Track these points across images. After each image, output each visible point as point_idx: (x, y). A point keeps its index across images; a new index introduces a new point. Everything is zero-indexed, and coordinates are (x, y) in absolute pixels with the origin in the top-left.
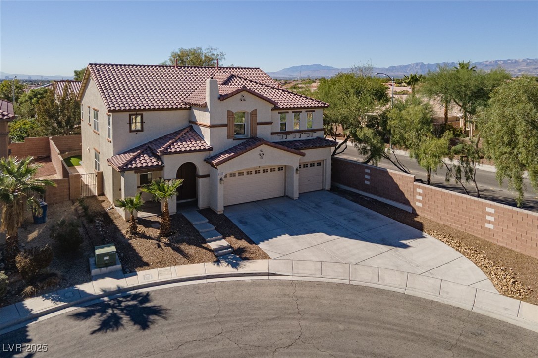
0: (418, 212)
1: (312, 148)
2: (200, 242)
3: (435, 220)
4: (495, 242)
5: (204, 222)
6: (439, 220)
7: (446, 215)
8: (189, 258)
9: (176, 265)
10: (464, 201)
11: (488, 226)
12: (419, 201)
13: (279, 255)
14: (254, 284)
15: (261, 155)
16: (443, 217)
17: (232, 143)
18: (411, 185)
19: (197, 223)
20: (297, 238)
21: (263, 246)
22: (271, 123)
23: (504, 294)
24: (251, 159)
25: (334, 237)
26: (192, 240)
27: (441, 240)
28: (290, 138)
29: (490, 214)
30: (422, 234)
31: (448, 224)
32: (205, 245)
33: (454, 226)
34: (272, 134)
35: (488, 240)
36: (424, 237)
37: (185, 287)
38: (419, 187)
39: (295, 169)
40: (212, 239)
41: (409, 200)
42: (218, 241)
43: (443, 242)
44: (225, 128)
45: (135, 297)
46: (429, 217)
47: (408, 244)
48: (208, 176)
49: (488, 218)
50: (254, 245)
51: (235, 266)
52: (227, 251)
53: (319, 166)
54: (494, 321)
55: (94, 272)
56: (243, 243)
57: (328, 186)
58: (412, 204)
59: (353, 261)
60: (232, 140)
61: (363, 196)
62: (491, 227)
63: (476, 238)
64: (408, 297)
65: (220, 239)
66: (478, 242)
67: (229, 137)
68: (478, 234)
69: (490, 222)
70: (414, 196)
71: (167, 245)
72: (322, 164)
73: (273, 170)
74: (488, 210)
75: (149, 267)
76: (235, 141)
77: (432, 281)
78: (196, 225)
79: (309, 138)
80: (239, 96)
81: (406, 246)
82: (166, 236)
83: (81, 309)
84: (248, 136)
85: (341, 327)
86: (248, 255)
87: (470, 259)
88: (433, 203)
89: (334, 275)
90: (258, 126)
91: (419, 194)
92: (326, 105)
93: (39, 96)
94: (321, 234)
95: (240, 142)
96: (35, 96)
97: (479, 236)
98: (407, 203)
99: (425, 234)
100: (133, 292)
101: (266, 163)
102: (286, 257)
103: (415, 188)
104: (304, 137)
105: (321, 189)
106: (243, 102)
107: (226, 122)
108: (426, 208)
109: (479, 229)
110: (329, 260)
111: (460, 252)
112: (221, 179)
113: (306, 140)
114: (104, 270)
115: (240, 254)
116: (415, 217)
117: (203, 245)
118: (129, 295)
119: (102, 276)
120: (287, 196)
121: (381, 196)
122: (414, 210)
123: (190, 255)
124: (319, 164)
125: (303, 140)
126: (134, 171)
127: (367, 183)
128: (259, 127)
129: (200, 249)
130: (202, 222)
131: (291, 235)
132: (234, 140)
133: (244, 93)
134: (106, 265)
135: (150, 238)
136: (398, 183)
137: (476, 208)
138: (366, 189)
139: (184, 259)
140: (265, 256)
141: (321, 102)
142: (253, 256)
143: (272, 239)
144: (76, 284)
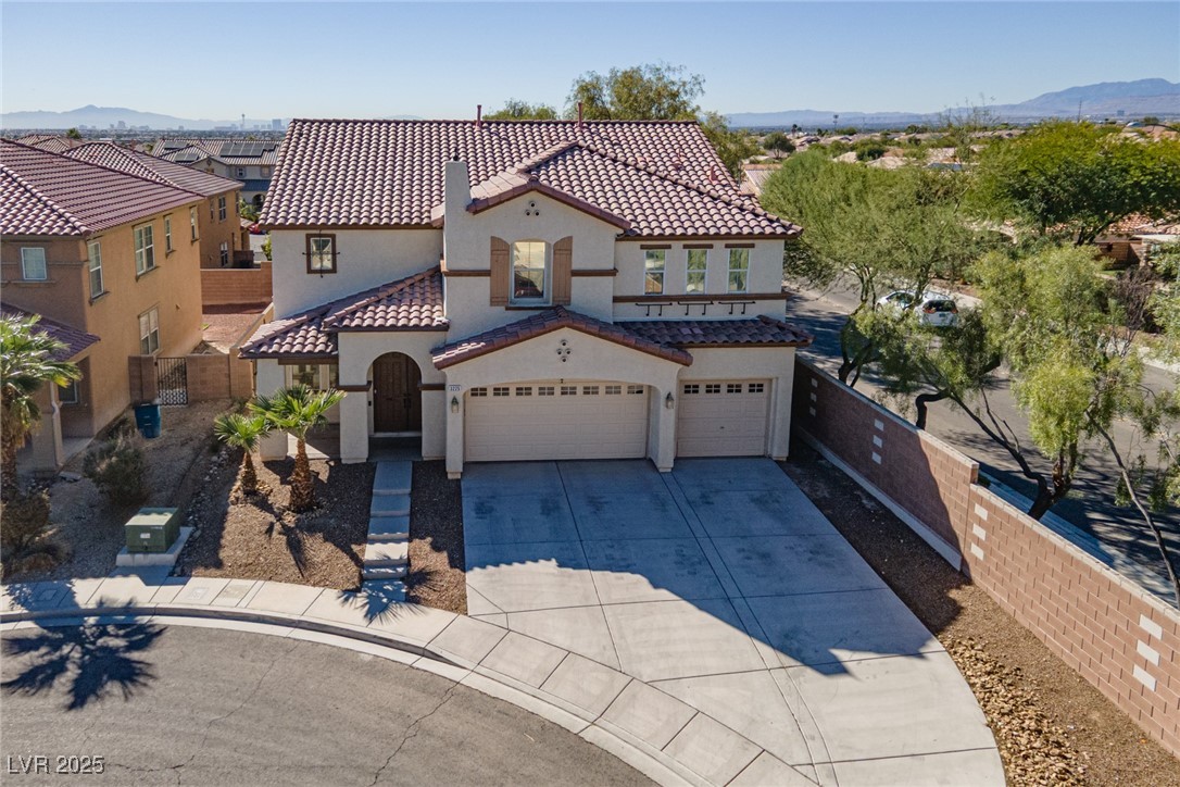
0: (975, 575)
1: (725, 344)
2: (354, 537)
3: (1010, 608)
4: (1155, 735)
5: (400, 491)
6: (1019, 612)
7: (1037, 602)
8: (304, 569)
9: (270, 579)
10: (1085, 575)
11: (1140, 674)
12: (978, 542)
13: (491, 609)
15: (564, 353)
16: (1028, 607)
17: (501, 316)
18: (964, 491)
19: (381, 491)
20: (570, 576)
21: (475, 577)
22: (613, 272)
24: (535, 359)
25: (664, 593)
26: (343, 530)
27: (968, 678)
28: (673, 313)
29: (1149, 640)
30: (923, 644)
31: (1038, 631)
32: (355, 548)
33: (1053, 644)
34: (616, 299)
35: (1135, 720)
36: (920, 656)
38: (981, 501)
39: (663, 395)
40: (380, 536)
41: (957, 532)
42: (391, 544)
43: (972, 685)
44: (486, 280)
45: (136, 631)
46: (998, 597)
47: (849, 665)
48: (441, 387)
49: (1143, 649)
50: (458, 571)
51: (375, 610)
52: (390, 571)
53: (756, 394)
55: (122, 558)
56: (439, 561)
57: (780, 450)
58: (962, 546)
59: (647, 672)
60: (503, 308)
61: (864, 491)
62: (1148, 681)
63: (1101, 702)
65: (398, 541)
66: (1095, 716)
67: (494, 301)
68: (1111, 691)
69: (1146, 665)
70: (968, 525)
71: (286, 531)
72: (765, 388)
73: (613, 390)
74: (1146, 624)
75: (219, 572)
76: (510, 313)
78: (378, 495)
79: (732, 317)
80: (522, 202)
81: (835, 670)
82: (298, 510)
83: (32, 632)
84: (548, 303)
86: (425, 593)
87: (1006, 762)
88: (1009, 559)
89: (569, 697)
90: (574, 278)
91: (981, 522)
92: (790, 232)
94: (638, 576)
95: (524, 315)
97: (1113, 699)
98: (952, 539)
100: (144, 619)
101: (575, 372)
103: (972, 499)
104: (717, 312)
105: (762, 454)
106: (532, 217)
107: (486, 265)
108: (993, 569)
109: (1116, 676)
110: (590, 653)
111: (996, 732)
112: (455, 401)
113: (721, 322)
114: (140, 558)
115: (411, 587)
116: (958, 588)
117: (353, 546)
119: (126, 572)
120: (651, 460)
121: (899, 502)
122: (964, 562)
123: (313, 564)
124: (756, 388)
125: (711, 323)
126: (276, 360)
127: (877, 458)
128: (575, 280)
129: (341, 554)
130: (394, 491)
131: (561, 565)
132: (507, 309)
133: (533, 195)
134: (146, 550)
135: (269, 508)
136: (936, 476)
137: (1113, 607)
138: (875, 474)
139: (292, 570)
140: (458, 605)
141: (778, 220)
142: (434, 596)
143: (509, 563)
144: (69, 578)
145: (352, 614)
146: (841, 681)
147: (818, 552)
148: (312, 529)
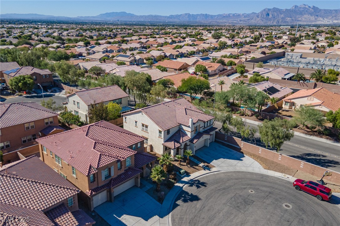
0: (241, 148)
1: (212, 131)
2: (197, 165)
4: (261, 156)
9: (197, 172)
11: (259, 152)
12: (242, 146)
13: (217, 166)
14: (218, 174)
15: (203, 138)
16: (248, 150)
18: (240, 142)
20: (218, 161)
21: (212, 164)
22: (203, 127)
23: (265, 169)
24: (201, 139)
25: (225, 159)
26: (195, 164)
27: (249, 156)
28: (206, 129)
29: (260, 150)
31: (250, 151)
33: (251, 152)
35: (259, 156)
36: (245, 157)
37: (204, 176)
38: (242, 142)
39: (209, 139)
40: (199, 164)
42: (201, 164)
45: (196, 181)
46: (245, 150)
48: (189, 145)
49: (260, 151)
50: (209, 164)
51: (209, 170)
52: (204, 166)
54: (264, 175)
55: (182, 176)
56: (206, 164)
57: (214, 141)
58: (240, 146)
59: (234, 165)
64: (248, 172)
67: (194, 134)
68: (257, 154)
69: (260, 152)
70: (241, 144)
71: (191, 167)
73: (204, 141)
74: (260, 149)
75: (191, 173)
77: (251, 168)
78: (192, 160)
81: (242, 160)
82: (188, 164)
83: (189, 185)
85: (240, 180)
86: (210, 167)
87: (257, 161)
88: (246, 147)
89: (231, 169)
90: (200, 129)
91: (242, 144)
93: (22, 81)
94: (222, 158)
96: (20, 81)
98: (238, 145)
99: (245, 155)
102: (219, 166)
103: (241, 142)
106: (198, 123)
107: (194, 130)
108: (244, 148)
110: (228, 166)
111: (254, 159)
112: (195, 147)
115: (208, 167)
116: (241, 150)
118: (194, 181)
119: (184, 177)
120: (205, 146)
121: (230, 143)
125: (209, 129)
127: (226, 139)
129: (198, 167)
131: (216, 160)
134: (184, 174)
135: (184, 165)
136: (236, 141)
137: (257, 148)
138: (225, 141)
139: (197, 170)
140: (214, 167)
143: (212, 161)
144: (181, 180)
145: (207, 171)
146: (243, 161)
147: (230, 151)
148: (193, 165)
